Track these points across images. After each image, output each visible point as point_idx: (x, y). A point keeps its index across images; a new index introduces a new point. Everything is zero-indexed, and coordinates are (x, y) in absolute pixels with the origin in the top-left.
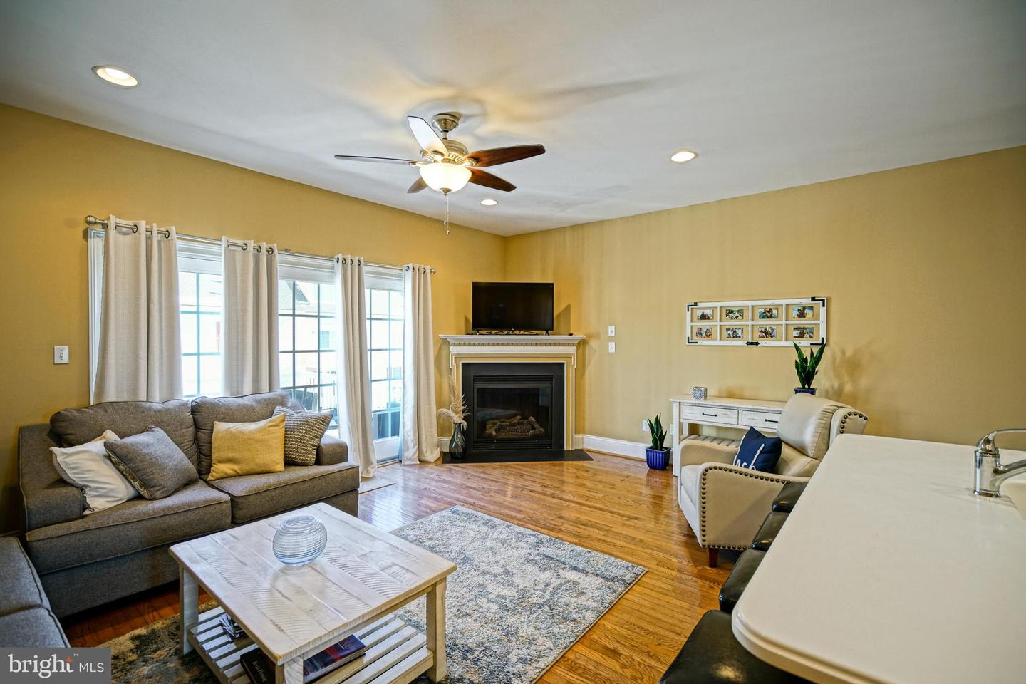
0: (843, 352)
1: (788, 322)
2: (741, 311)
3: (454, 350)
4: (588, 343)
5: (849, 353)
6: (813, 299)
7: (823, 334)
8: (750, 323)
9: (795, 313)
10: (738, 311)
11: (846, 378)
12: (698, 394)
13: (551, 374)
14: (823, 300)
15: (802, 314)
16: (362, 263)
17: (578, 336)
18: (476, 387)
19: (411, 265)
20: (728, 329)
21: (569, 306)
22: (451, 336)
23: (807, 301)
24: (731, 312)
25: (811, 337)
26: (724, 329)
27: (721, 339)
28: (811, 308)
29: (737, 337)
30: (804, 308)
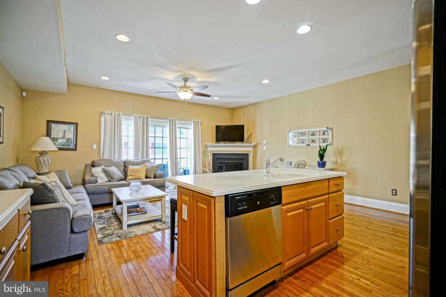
0: (337, 148)
1: (320, 137)
2: (305, 133)
3: (210, 149)
4: (257, 146)
5: (339, 148)
6: (327, 128)
7: (331, 141)
8: (307, 137)
9: (322, 133)
10: (304, 133)
11: (339, 157)
12: (288, 164)
13: (244, 158)
14: (330, 128)
15: (324, 134)
16: (176, 120)
17: (253, 144)
18: (217, 162)
19: (193, 120)
20: (301, 140)
21: (252, 133)
22: (209, 144)
23: (325, 129)
24: (302, 134)
25: (327, 142)
26: (300, 140)
27: (298, 144)
28: (327, 131)
29: (303, 143)
30: (325, 131)
